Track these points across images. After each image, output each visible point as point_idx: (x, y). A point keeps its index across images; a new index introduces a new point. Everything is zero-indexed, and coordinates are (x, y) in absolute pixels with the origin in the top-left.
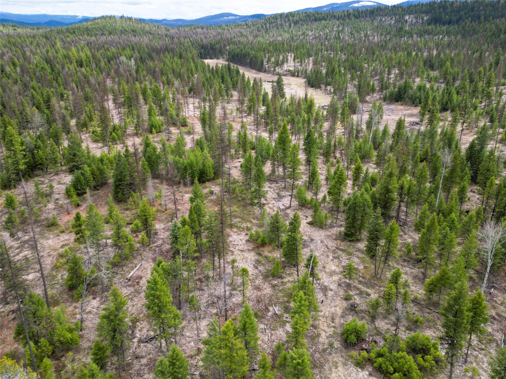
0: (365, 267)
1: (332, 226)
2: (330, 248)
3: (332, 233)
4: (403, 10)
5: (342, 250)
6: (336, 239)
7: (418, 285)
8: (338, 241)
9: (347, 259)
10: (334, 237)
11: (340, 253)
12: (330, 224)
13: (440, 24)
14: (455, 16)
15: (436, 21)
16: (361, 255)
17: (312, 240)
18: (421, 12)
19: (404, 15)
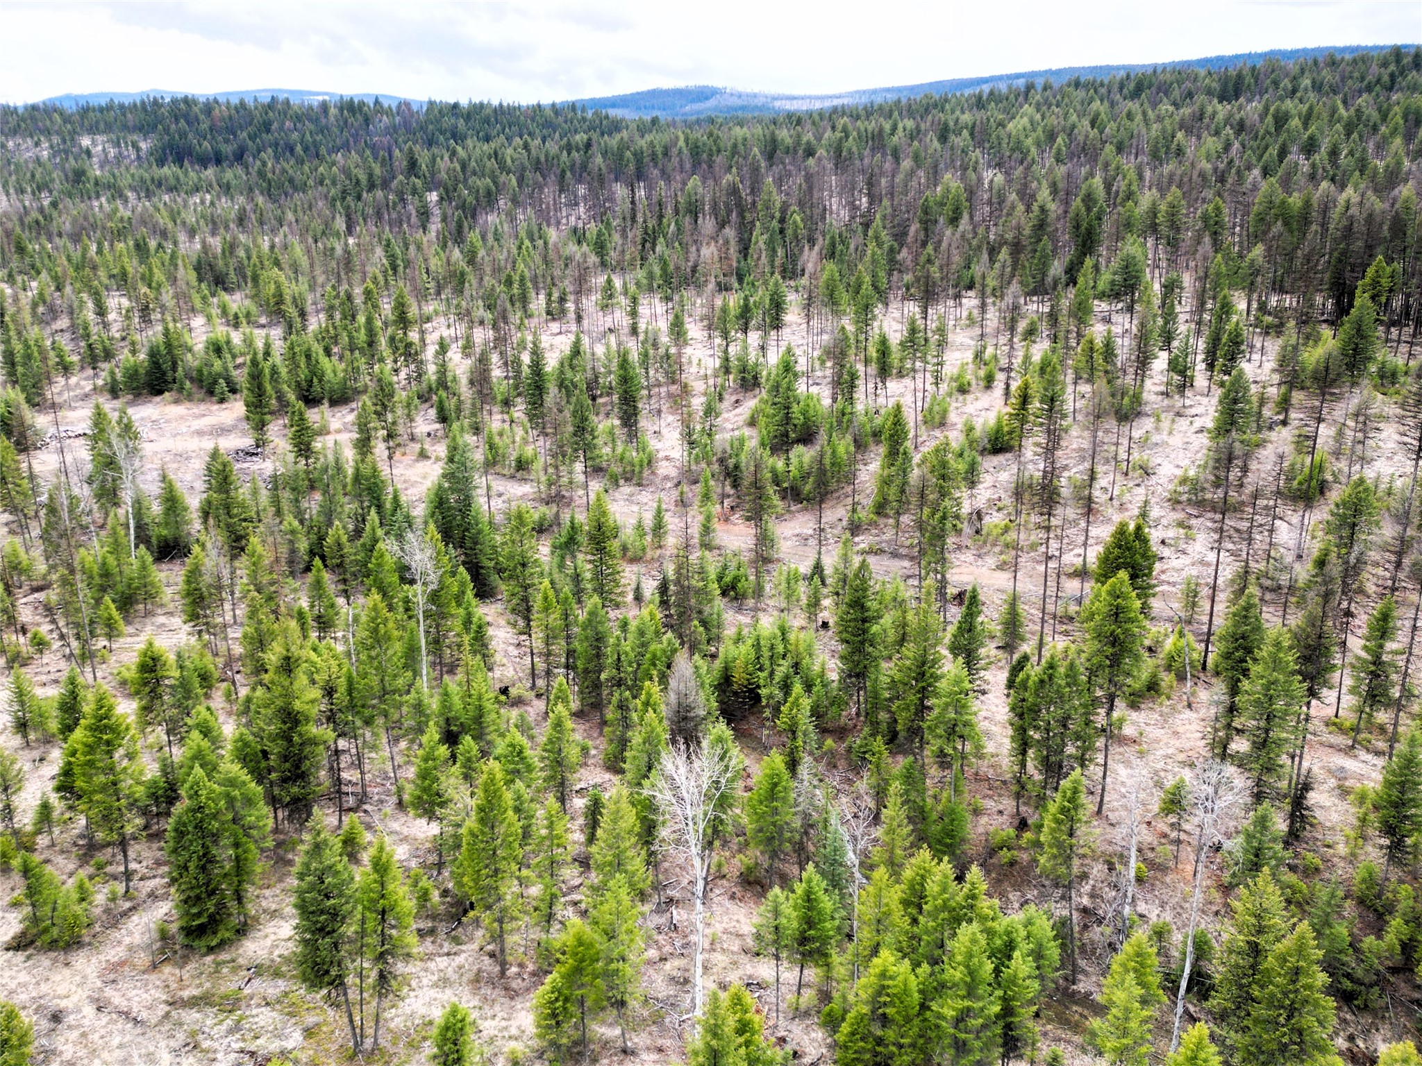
0: (309, 1032)
1: (115, 919)
2: (144, 1015)
3: (131, 948)
4: (66, 119)
5: (193, 1003)
6: (154, 967)
7: (497, 1008)
8: (167, 969)
9: (231, 1031)
10: (143, 959)
11: (192, 1017)
12: (107, 911)
13: (192, 163)
14: (227, 141)
15: (177, 153)
16: (274, 988)
17: (56, 1018)
18: (125, 127)
19: (74, 134)
